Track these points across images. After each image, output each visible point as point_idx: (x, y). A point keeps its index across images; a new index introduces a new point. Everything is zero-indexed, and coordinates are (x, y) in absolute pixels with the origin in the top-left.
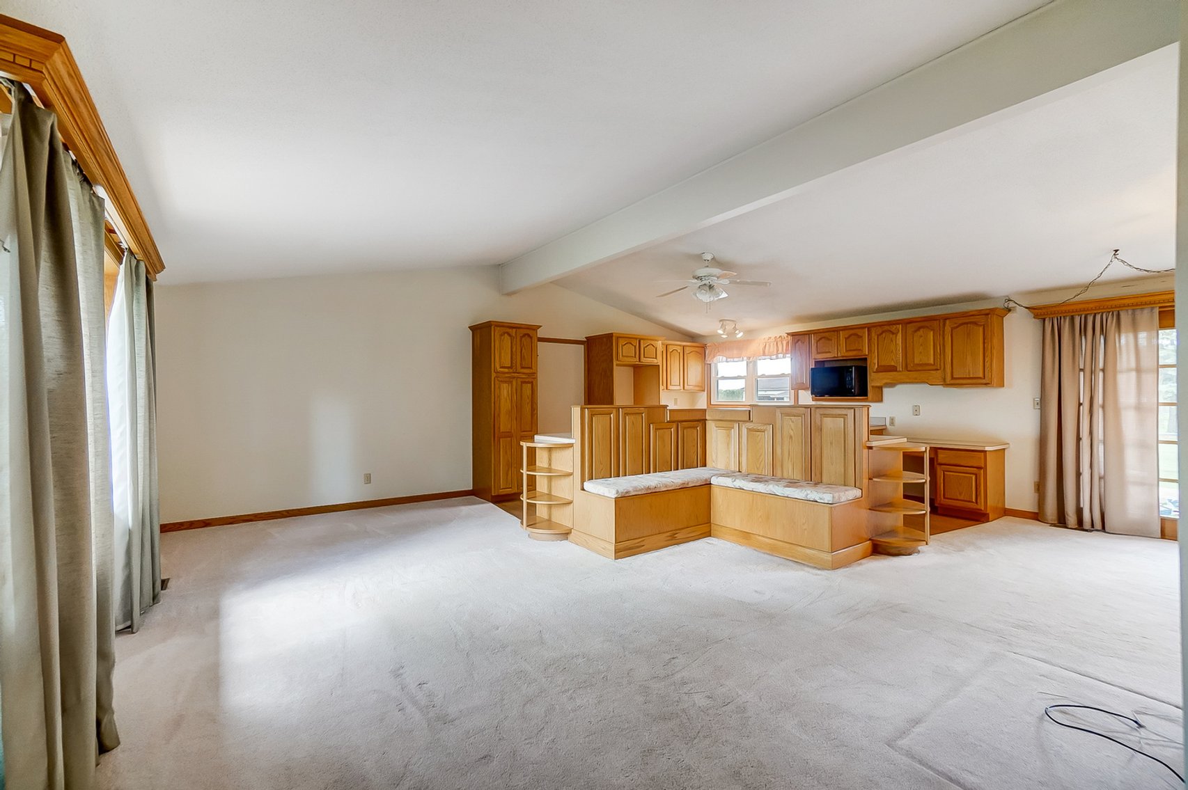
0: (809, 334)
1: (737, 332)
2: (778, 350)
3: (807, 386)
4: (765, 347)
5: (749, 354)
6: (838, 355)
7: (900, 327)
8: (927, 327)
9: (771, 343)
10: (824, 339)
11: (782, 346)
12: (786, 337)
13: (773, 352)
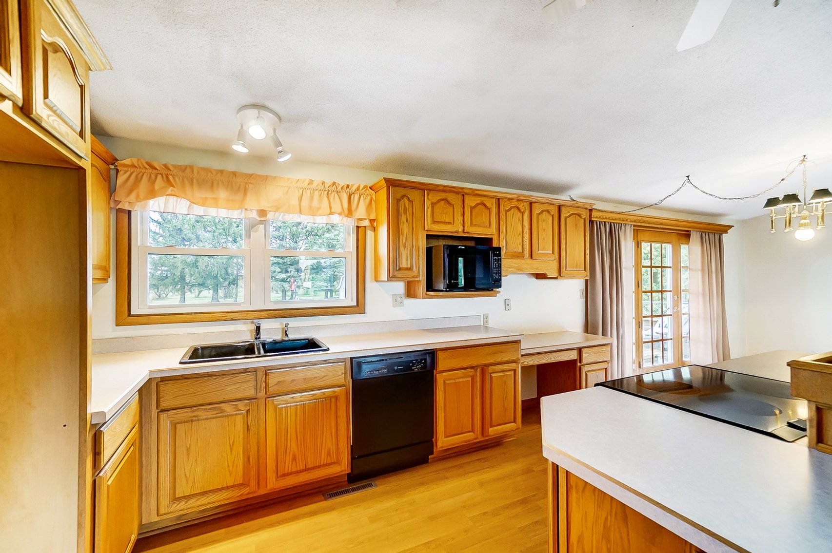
0: (422, 189)
1: (280, 149)
2: (331, 208)
3: (415, 274)
4: (301, 197)
5: (264, 205)
6: (461, 230)
7: (527, 205)
8: (548, 211)
9: (313, 192)
10: (443, 202)
11: (339, 201)
12: (348, 186)
13: (319, 208)
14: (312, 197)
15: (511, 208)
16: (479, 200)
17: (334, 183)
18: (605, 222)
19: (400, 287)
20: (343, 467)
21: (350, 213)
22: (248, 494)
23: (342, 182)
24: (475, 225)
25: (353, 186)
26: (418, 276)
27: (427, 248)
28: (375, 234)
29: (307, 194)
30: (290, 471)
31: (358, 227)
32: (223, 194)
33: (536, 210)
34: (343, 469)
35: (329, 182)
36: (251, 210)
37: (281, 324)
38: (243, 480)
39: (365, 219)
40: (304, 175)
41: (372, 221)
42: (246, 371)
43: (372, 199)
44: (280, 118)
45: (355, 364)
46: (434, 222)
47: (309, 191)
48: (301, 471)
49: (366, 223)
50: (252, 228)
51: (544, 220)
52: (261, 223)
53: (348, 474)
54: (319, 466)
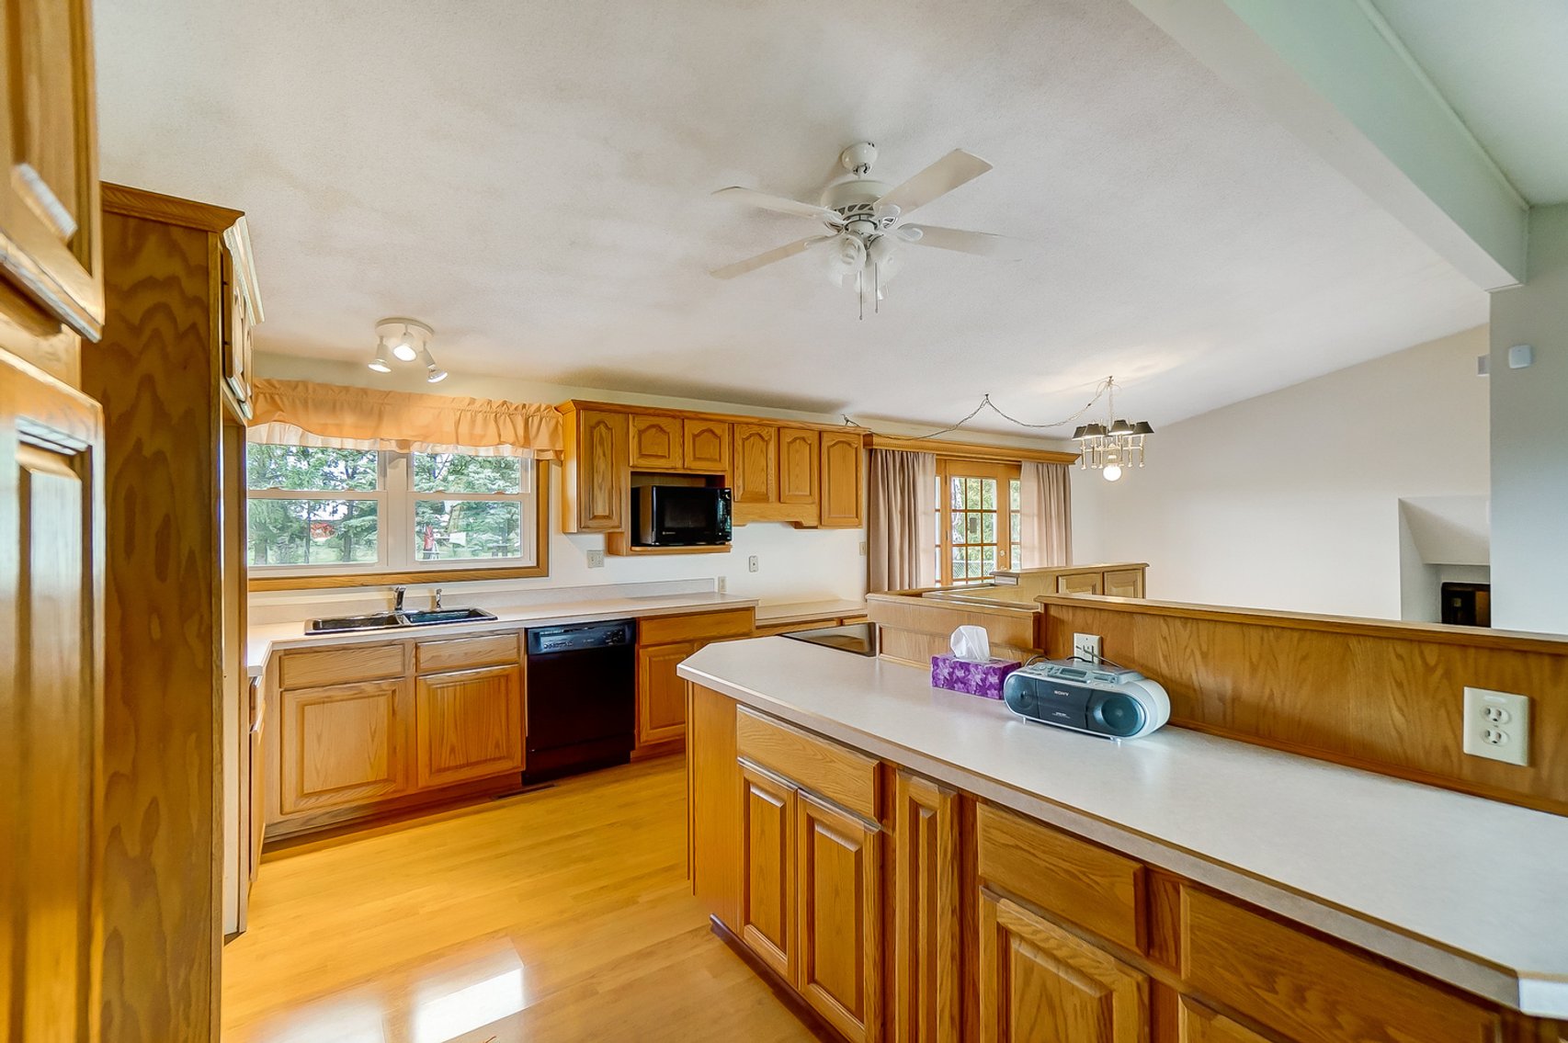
0: (625, 413)
1: (432, 367)
2: (500, 436)
3: (617, 524)
4: (458, 423)
5: (406, 434)
6: (679, 465)
7: (773, 431)
8: (804, 439)
9: (476, 416)
10: (655, 430)
11: (511, 427)
12: (524, 406)
13: (483, 437)
14: (473, 422)
15: (751, 436)
16: (704, 426)
17: (505, 403)
18: (893, 451)
19: (597, 541)
20: (515, 761)
21: (527, 442)
22: (395, 792)
23: (516, 401)
24: (700, 459)
25: (531, 405)
26: (620, 527)
27: (632, 489)
28: (562, 470)
29: (467, 418)
30: (447, 766)
31: (538, 461)
32: (349, 419)
33: (787, 437)
34: (515, 765)
35: (497, 400)
36: (388, 440)
37: (431, 591)
38: (388, 775)
39: (548, 450)
40: (462, 392)
41: (558, 453)
42: (391, 644)
43: (557, 422)
44: (431, 331)
45: (532, 636)
46: (642, 456)
47: (469, 413)
48: (461, 767)
49: (550, 455)
50: (390, 463)
51: (797, 451)
52: (402, 456)
53: (523, 773)
54: (485, 761)
